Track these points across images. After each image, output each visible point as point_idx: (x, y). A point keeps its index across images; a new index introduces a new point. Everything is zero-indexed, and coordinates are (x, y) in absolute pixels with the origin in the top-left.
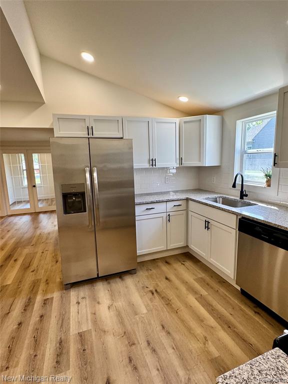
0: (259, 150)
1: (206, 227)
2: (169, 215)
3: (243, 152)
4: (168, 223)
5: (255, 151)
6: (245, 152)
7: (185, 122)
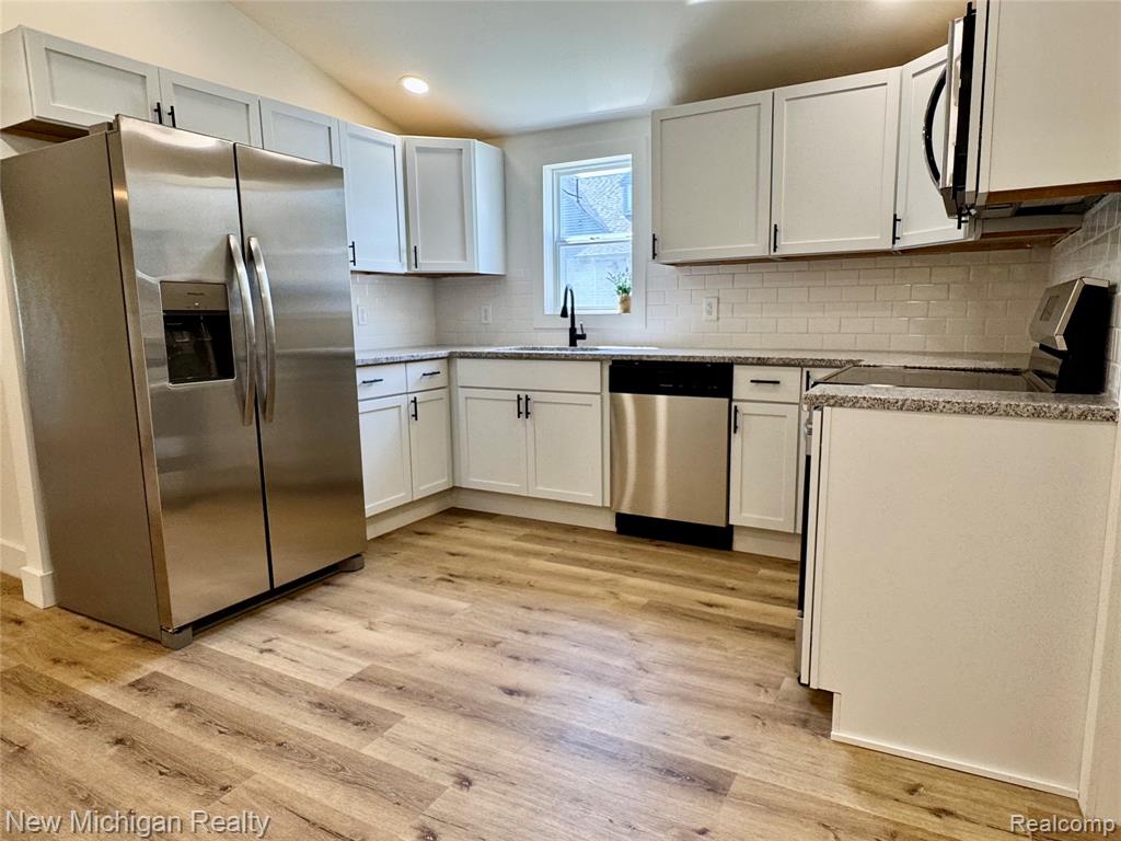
0: (593, 236)
1: (519, 413)
2: (415, 401)
3: (559, 242)
4: (415, 425)
5: (586, 238)
6: (565, 243)
7: (419, 150)
